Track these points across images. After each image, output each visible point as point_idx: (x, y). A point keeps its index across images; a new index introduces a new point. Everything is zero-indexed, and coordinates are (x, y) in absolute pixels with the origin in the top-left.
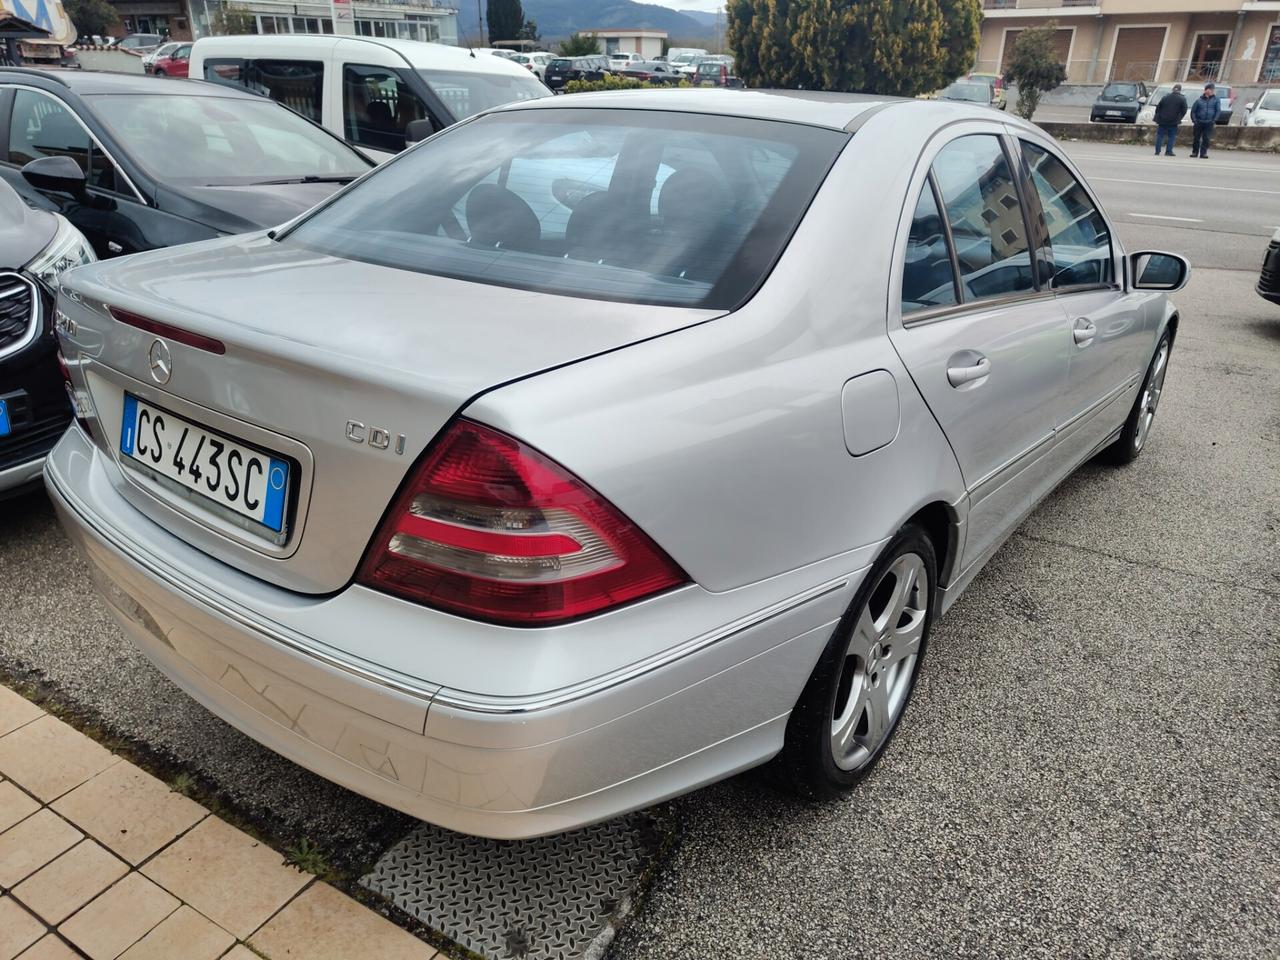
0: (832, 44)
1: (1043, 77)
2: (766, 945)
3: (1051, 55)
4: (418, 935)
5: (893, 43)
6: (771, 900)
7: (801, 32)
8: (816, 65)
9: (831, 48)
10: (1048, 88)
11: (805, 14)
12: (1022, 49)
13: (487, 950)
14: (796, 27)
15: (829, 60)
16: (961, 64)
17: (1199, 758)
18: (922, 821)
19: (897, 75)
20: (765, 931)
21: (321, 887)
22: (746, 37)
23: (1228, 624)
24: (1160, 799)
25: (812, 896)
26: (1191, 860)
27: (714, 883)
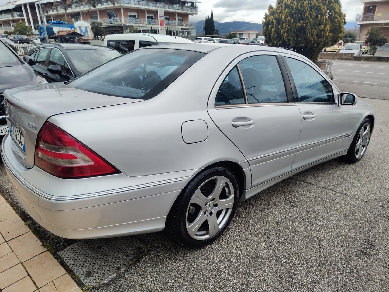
0: (294, 32)
1: (378, 42)
2: (154, 285)
3: (382, 35)
4: (64, 268)
5: (314, 32)
6: (163, 273)
7: (283, 30)
8: (288, 39)
9: (293, 34)
10: (380, 45)
11: (285, 24)
12: (371, 33)
13: (80, 275)
14: (282, 28)
15: (293, 37)
16: (338, 38)
17: (325, 253)
18: (220, 259)
19: (315, 42)
20: (156, 281)
21: (48, 253)
22: (268, 32)
23: (361, 214)
24: (303, 263)
25: (175, 274)
26: (303, 282)
27: (150, 267)
